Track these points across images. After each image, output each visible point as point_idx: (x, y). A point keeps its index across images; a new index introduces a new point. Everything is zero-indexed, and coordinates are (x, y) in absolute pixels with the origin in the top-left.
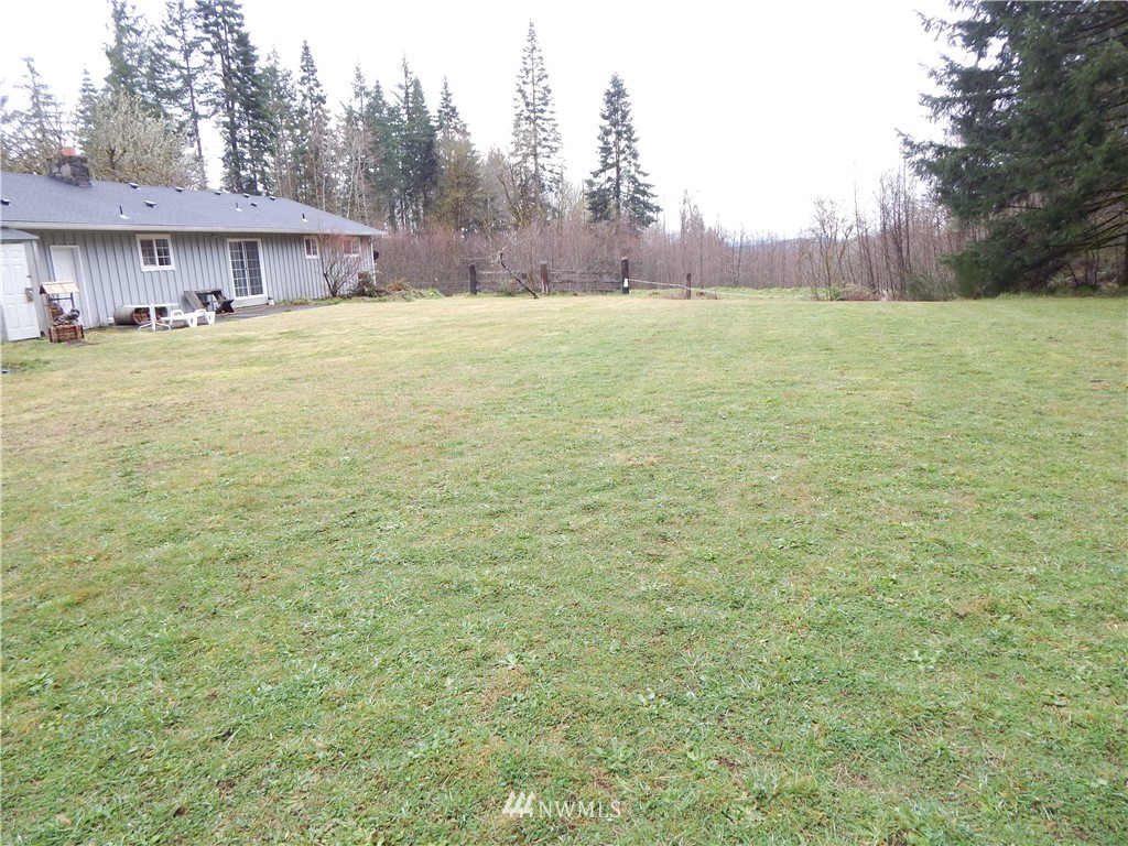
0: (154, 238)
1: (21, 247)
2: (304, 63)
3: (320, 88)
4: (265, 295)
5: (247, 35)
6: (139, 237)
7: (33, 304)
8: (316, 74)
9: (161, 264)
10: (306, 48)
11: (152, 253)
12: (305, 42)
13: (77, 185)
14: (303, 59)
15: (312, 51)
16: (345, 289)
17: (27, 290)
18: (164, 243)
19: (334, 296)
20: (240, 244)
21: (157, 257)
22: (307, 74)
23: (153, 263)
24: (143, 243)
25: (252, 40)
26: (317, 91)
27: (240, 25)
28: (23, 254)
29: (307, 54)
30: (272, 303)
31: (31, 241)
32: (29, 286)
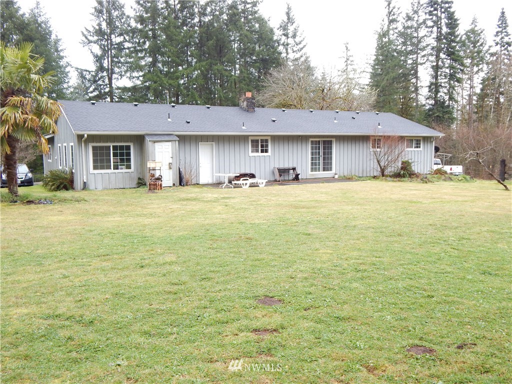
0: (260, 138)
1: (170, 143)
2: (500, 23)
3: (509, 37)
4: (334, 171)
5: (453, 13)
6: (250, 138)
7: (171, 170)
8: (508, 28)
9: (262, 151)
10: (503, 13)
11: (257, 146)
12: (503, 9)
13: (248, 111)
14: (499, 20)
15: (506, 15)
16: (388, 171)
17: (170, 163)
18: (267, 141)
19: (383, 175)
20: (319, 141)
21: (260, 149)
22: (501, 29)
23: (257, 151)
24: (252, 141)
25: (456, 16)
26: (506, 39)
27: (450, 7)
28: (170, 147)
29: (503, 17)
30: (336, 177)
31: (175, 141)
32: (171, 162)
